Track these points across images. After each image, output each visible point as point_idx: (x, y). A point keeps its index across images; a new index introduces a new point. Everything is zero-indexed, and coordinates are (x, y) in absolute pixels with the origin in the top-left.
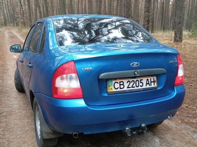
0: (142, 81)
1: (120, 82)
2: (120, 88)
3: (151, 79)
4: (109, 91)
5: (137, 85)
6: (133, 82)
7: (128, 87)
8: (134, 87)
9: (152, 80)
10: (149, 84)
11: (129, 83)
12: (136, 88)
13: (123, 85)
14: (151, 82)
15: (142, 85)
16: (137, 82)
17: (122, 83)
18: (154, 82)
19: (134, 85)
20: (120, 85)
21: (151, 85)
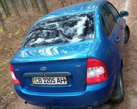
0: (54, 79)
1: (39, 79)
2: (40, 83)
3: (61, 78)
4: (34, 83)
5: (51, 82)
6: (47, 80)
7: (44, 82)
8: (49, 83)
9: (63, 79)
10: (60, 81)
11: (44, 80)
12: (50, 84)
13: (41, 80)
14: (62, 81)
15: (54, 82)
16: (50, 80)
17: (40, 79)
18: (64, 80)
19: (49, 82)
20: (39, 80)
21: (62, 83)
